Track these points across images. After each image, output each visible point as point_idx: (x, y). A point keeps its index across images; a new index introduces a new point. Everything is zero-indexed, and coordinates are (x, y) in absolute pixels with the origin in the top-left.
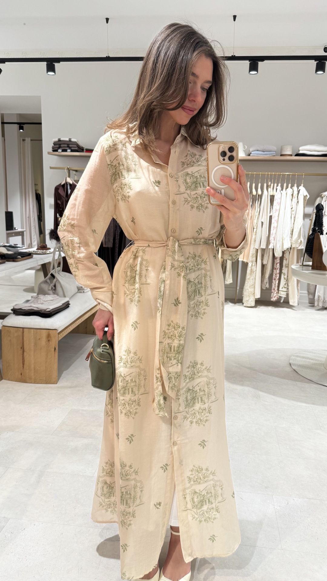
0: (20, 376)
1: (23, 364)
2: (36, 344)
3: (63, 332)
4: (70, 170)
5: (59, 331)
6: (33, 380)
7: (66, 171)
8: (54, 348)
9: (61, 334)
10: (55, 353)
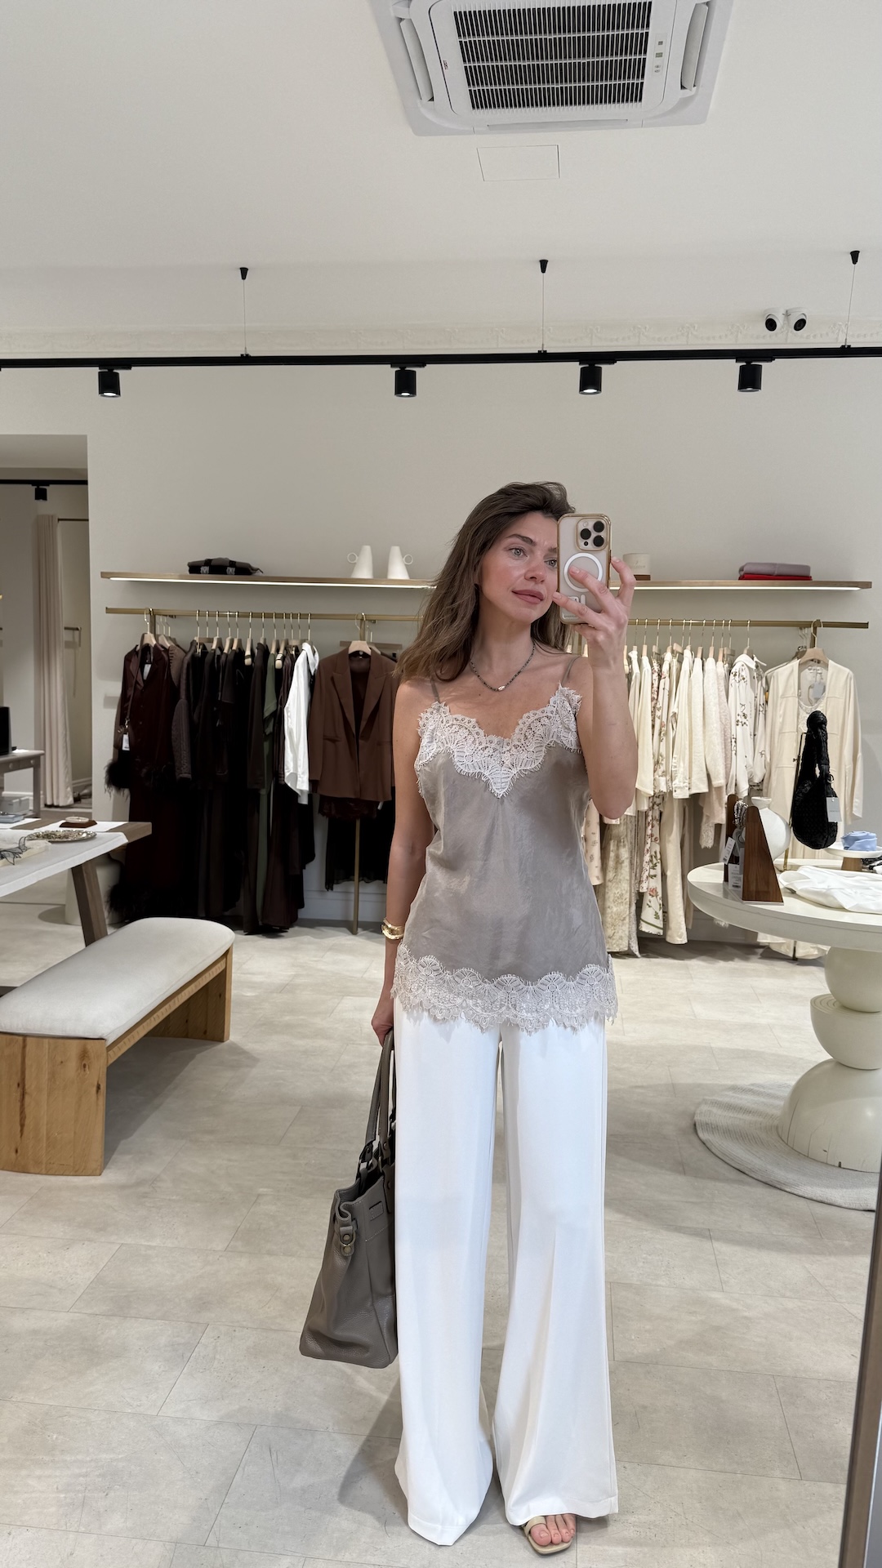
0: (14, 1154)
1: (22, 1126)
2: (53, 1076)
3: (122, 1043)
4: (154, 616)
5: (111, 1040)
6: (44, 1166)
7: (146, 618)
8: (96, 1084)
9: (115, 1049)
10: (98, 1099)
